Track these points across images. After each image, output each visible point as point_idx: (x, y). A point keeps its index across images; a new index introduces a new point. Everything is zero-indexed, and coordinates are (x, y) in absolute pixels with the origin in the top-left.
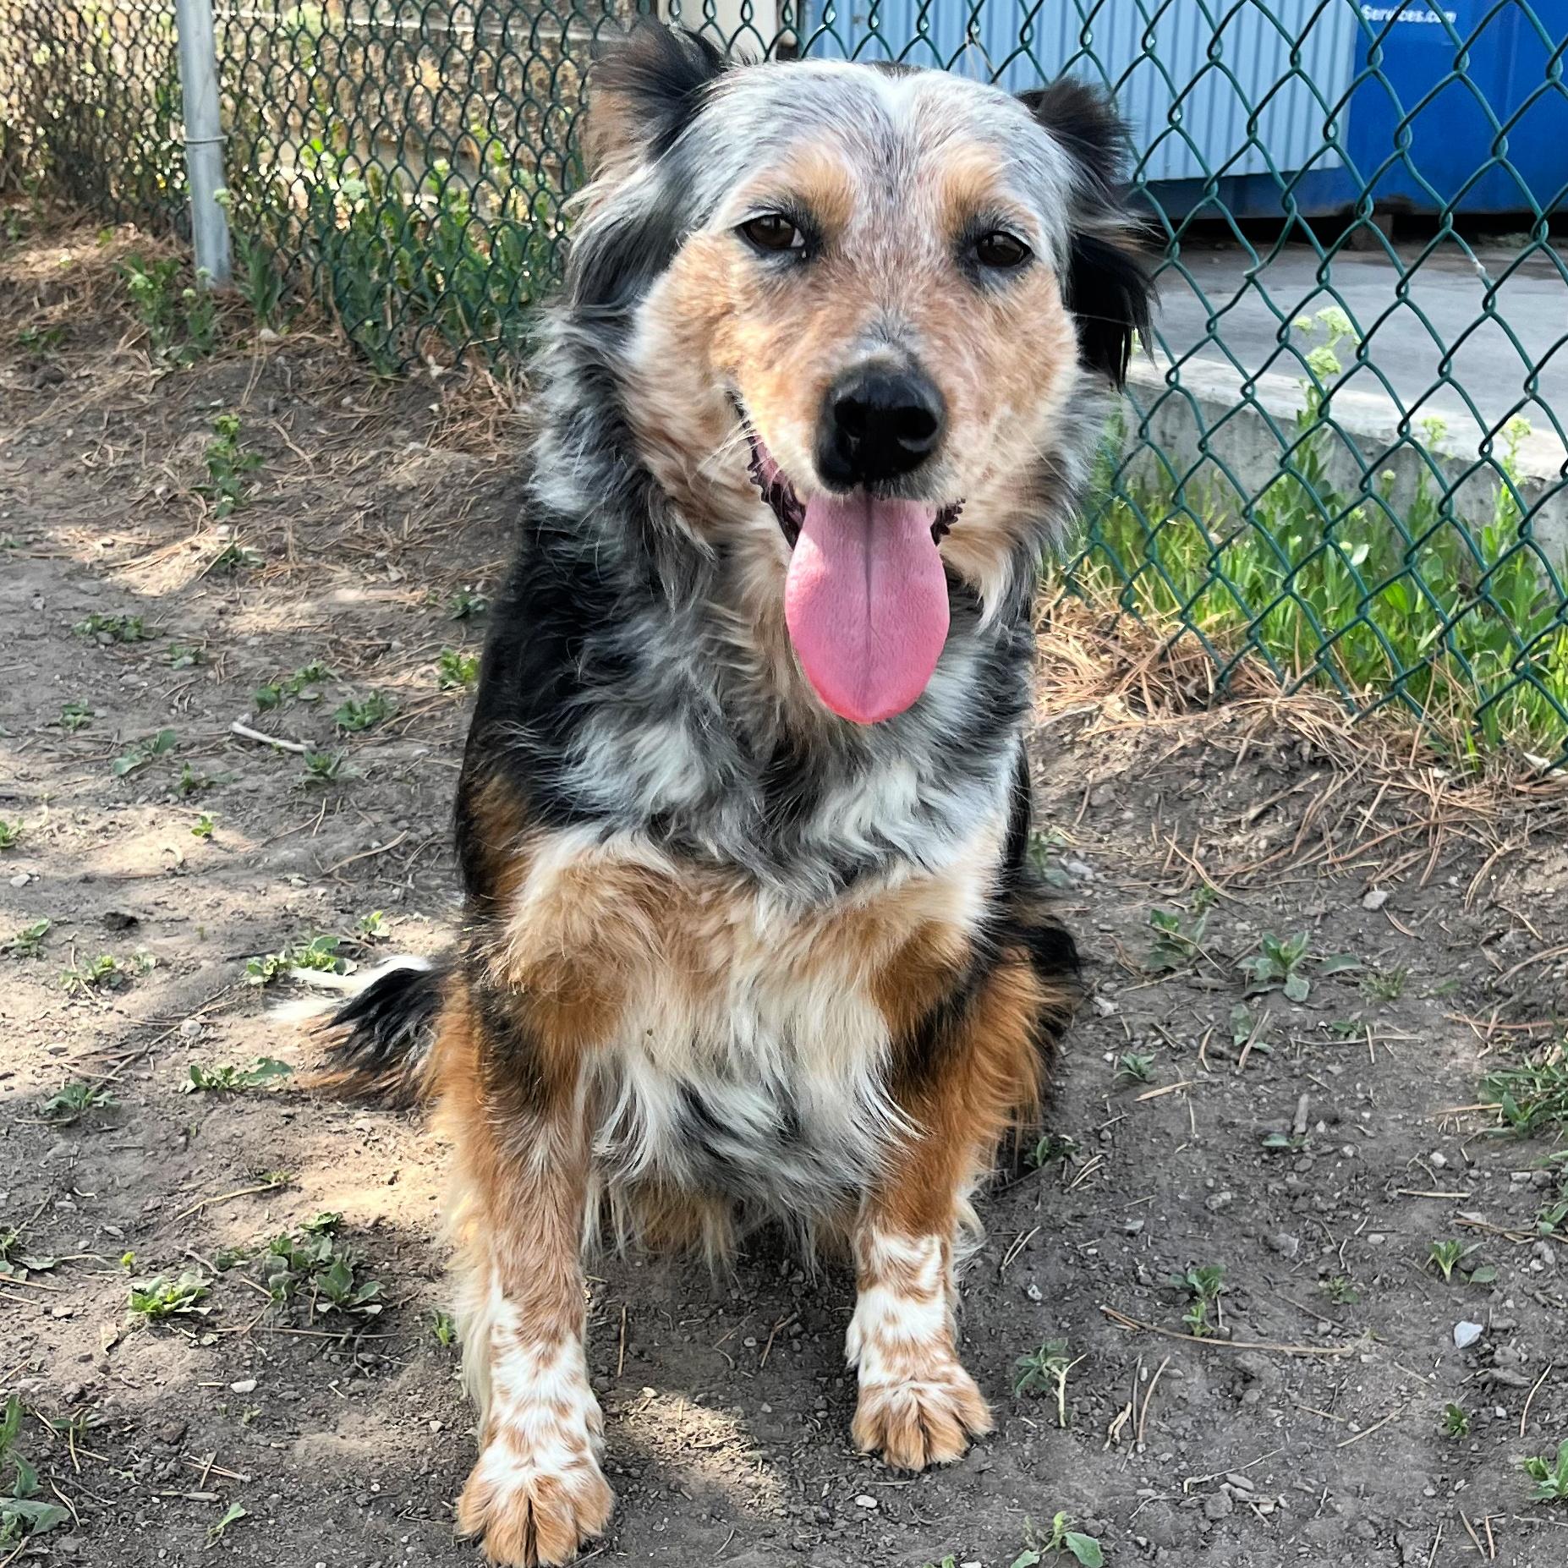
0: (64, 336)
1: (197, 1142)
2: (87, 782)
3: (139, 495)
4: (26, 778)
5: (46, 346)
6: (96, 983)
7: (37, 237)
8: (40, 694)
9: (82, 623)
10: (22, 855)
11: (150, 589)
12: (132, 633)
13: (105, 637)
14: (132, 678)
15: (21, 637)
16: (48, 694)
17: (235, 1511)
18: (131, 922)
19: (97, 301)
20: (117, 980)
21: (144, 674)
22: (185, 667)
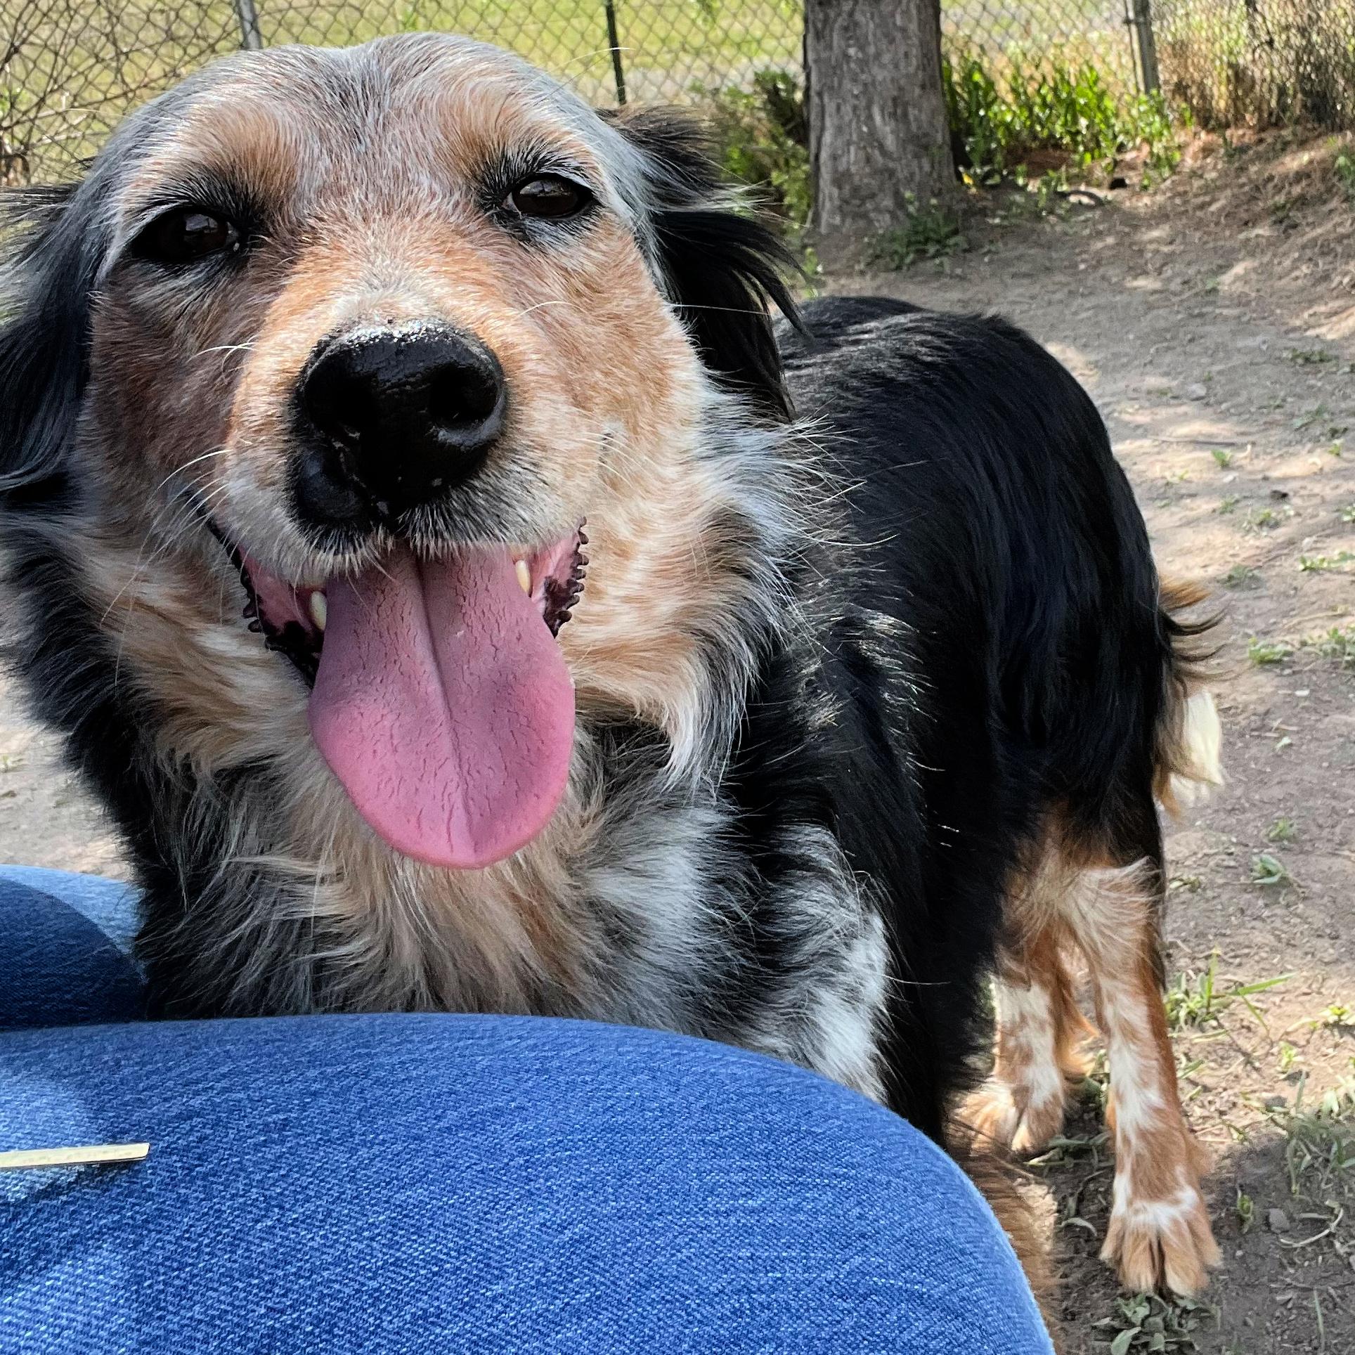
0: (1302, 202)
1: (1300, 593)
2: (1276, 434)
3: (1334, 285)
4: (1243, 434)
5: (1290, 210)
6: (1261, 524)
7: (1294, 147)
8: (1256, 392)
9: (1287, 355)
10: (1233, 469)
11: (1330, 337)
12: (1317, 358)
13: (1300, 361)
14: (1312, 382)
15: (1251, 364)
16: (1262, 391)
17: (1286, 741)
18: (1284, 495)
19: (1323, 179)
20: (1272, 522)
21: (1320, 379)
22: (1345, 373)
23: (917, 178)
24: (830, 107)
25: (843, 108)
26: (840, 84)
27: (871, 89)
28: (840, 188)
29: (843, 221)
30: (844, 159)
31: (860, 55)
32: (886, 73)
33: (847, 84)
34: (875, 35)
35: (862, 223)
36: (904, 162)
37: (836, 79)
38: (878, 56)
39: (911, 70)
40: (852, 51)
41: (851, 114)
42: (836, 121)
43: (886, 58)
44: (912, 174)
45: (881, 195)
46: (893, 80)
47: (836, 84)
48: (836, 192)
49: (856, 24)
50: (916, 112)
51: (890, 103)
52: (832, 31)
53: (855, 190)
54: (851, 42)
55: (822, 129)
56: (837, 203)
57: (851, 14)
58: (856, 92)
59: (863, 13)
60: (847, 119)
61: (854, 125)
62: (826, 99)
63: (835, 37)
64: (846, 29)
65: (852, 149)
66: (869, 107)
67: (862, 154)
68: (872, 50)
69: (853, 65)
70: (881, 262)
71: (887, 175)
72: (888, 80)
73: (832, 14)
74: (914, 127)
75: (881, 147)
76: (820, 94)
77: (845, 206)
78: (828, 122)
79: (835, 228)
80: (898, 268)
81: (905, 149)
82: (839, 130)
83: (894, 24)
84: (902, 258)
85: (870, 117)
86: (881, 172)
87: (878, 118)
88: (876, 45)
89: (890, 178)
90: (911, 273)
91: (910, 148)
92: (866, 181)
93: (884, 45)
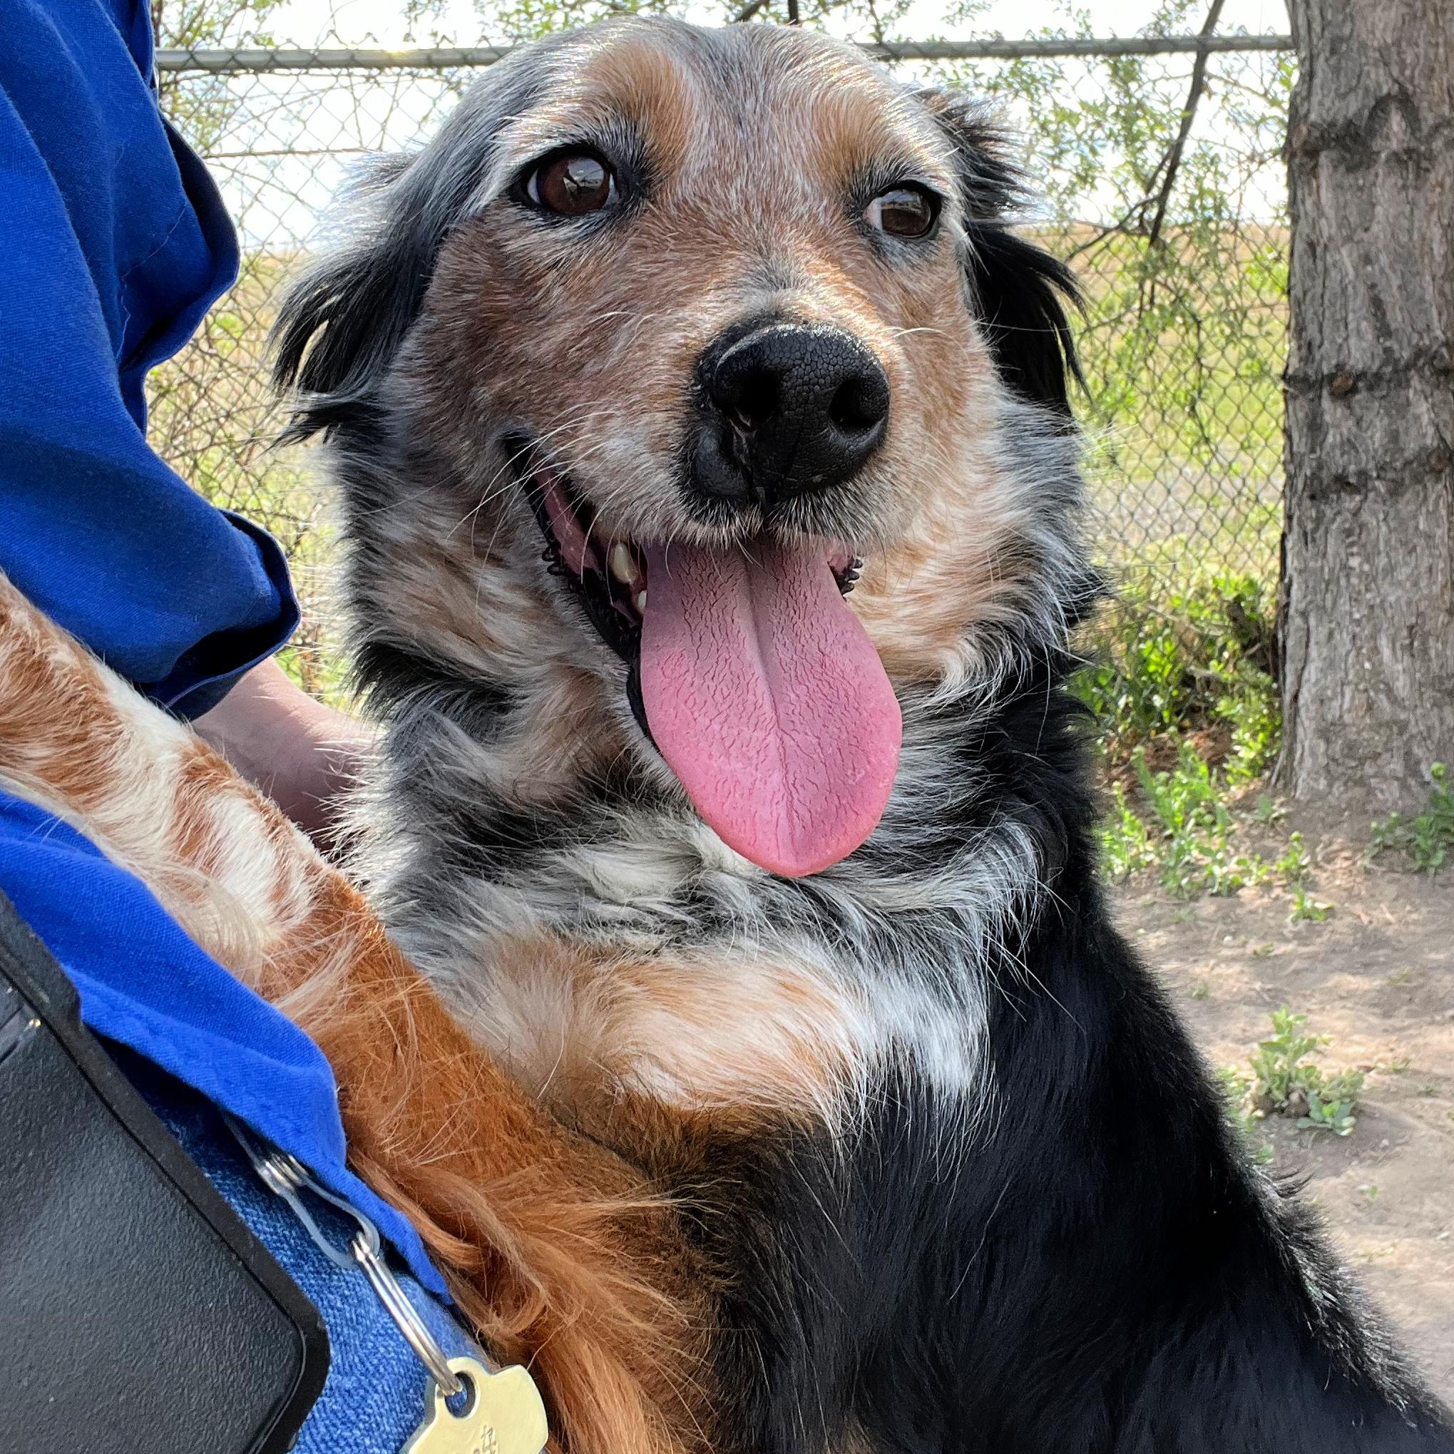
23: (1437, 735)
24: (1319, 634)
25: (1337, 635)
26: (1335, 603)
27: (1378, 611)
28: (1328, 741)
29: (1330, 785)
30: (1336, 704)
31: (1366, 567)
32: (1400, 592)
33: (1344, 605)
34: (1387, 542)
35: (1358, 792)
36: (1419, 711)
37: (1329, 597)
38: (1391, 569)
39: (1436, 589)
40: (1354, 562)
41: (1349, 646)
42: (1325, 652)
43: (1402, 573)
44: (1430, 729)
45: (1386, 756)
46: (1409, 603)
47: (1329, 603)
48: (1322, 746)
49: (1362, 526)
50: (1440, 646)
51: (1405, 633)
52: (1327, 532)
53: (1350, 747)
54: (1355, 549)
55: (1306, 661)
56: (1323, 761)
57: (1356, 514)
58: (1357, 616)
59: (1375, 514)
60: (1343, 651)
61: (1351, 659)
62: (1312, 622)
63: (1331, 541)
64: (1349, 533)
65: (1348, 691)
66: (1373, 637)
67: (1361, 699)
68: (1382, 561)
69: (1354, 580)
70: (1394, 857)
71: (1395, 729)
72: (1403, 601)
73: (1329, 513)
74: (1435, 666)
75: (1389, 691)
76: (1304, 615)
77: (1333, 766)
78: (1314, 651)
79: (1318, 796)
80: (1422, 870)
81: (1421, 694)
82: (1330, 664)
83: (1417, 528)
84: (1427, 857)
85: (1376, 650)
86: (1388, 725)
87: (1386, 653)
88: (1388, 555)
89: (1401, 734)
90: (1440, 879)
91: (1429, 693)
92: (1365, 735)
93: (1400, 555)
